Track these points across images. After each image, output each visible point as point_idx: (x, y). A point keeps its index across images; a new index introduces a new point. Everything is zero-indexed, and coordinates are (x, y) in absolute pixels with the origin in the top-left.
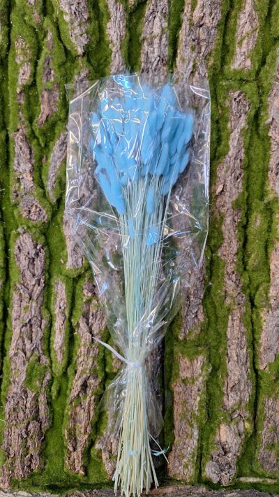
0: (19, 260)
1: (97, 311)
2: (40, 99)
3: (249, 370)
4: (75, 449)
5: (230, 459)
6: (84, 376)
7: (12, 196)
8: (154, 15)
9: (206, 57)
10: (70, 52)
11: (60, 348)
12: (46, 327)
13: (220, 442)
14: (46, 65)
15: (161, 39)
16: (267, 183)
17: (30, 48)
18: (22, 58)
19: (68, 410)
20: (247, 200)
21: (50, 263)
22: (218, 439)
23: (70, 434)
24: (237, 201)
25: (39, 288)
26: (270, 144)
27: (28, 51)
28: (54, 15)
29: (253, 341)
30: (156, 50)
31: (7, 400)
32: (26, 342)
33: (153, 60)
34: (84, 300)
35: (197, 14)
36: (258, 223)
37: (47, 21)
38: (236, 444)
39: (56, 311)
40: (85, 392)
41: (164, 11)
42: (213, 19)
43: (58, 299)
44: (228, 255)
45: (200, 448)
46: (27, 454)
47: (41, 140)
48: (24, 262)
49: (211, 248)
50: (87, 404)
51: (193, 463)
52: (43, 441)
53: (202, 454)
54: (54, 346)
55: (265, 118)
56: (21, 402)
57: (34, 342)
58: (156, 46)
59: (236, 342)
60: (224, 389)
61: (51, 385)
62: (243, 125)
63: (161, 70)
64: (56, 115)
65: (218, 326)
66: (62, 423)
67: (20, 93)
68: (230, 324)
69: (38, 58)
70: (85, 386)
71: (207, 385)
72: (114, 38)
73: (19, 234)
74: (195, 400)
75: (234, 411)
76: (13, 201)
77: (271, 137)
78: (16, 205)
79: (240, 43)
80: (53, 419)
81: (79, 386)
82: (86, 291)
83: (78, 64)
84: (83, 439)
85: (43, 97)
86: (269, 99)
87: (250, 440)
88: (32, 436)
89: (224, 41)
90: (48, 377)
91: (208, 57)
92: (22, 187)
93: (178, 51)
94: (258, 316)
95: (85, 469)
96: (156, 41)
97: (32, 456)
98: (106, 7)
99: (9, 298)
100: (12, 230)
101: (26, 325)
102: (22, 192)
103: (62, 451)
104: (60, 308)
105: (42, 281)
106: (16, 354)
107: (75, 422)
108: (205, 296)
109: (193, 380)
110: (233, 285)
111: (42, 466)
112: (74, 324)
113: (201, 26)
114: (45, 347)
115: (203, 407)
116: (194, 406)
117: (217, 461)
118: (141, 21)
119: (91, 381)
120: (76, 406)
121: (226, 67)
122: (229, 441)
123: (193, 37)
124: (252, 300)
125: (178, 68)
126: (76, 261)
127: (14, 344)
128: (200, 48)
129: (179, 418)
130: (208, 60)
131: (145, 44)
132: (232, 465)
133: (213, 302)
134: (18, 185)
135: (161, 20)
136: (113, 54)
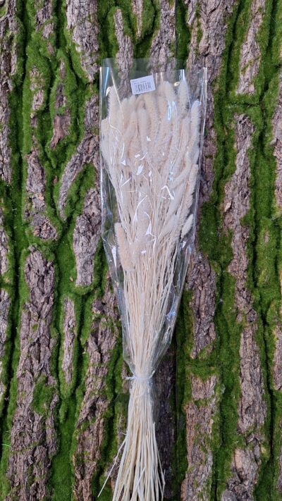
0: (28, 278)
1: (106, 330)
2: (53, 123)
3: (263, 390)
4: (83, 477)
5: (246, 488)
6: (93, 397)
7: (24, 215)
8: (159, 47)
9: (211, 84)
10: (81, 80)
11: (69, 368)
12: (54, 347)
13: (235, 469)
14: (59, 91)
15: (166, 68)
16: (274, 200)
17: (44, 77)
18: (36, 86)
19: (76, 434)
20: (255, 217)
21: (60, 281)
23: (77, 460)
24: (245, 217)
25: (48, 306)
26: (276, 163)
27: (42, 80)
28: (67, 48)
29: (266, 361)
31: (13, 424)
32: (34, 362)
34: (93, 318)
35: (203, 44)
36: (267, 240)
37: (60, 53)
38: (253, 471)
39: (65, 330)
40: (94, 415)
41: (169, 43)
42: (218, 49)
43: (67, 317)
44: (238, 271)
45: (215, 475)
46: (33, 482)
47: (53, 161)
48: (34, 280)
49: (220, 264)
50: (95, 427)
52: (49, 468)
53: (217, 482)
54: (62, 366)
55: (270, 139)
56: (27, 426)
57: (42, 362)
59: (250, 360)
60: (239, 411)
61: (59, 408)
62: (248, 145)
64: (68, 138)
65: (231, 345)
66: (70, 449)
67: (34, 118)
68: (242, 342)
69: (51, 86)
70: (93, 409)
72: (123, 67)
73: (29, 252)
74: (208, 423)
75: (249, 435)
76: (24, 220)
77: (276, 157)
78: (27, 224)
79: (244, 70)
80: (61, 444)
81: (87, 408)
82: (95, 308)
83: (88, 91)
84: (91, 466)
85: (55, 121)
86: (273, 121)
87: (267, 467)
88: (38, 462)
89: (228, 69)
90: (56, 399)
91: (214, 83)
92: (34, 206)
94: (270, 334)
96: (162, 69)
97: (37, 484)
98: (115, 39)
99: (17, 317)
100: (22, 248)
101: (34, 344)
102: (33, 211)
103: (70, 480)
104: (69, 326)
105: (51, 299)
106: (23, 375)
107: (83, 447)
108: (216, 313)
109: (206, 401)
110: (245, 302)
111: (49, 496)
112: (83, 343)
113: (206, 55)
114: (53, 368)
117: (234, 490)
118: (148, 51)
120: (84, 430)
121: (231, 92)
122: (244, 468)
123: (199, 65)
124: (263, 317)
126: (86, 278)
127: (22, 364)
129: (193, 443)
130: (214, 86)
132: (249, 493)
133: (225, 320)
134: (29, 205)
135: (166, 51)
136: (122, 81)
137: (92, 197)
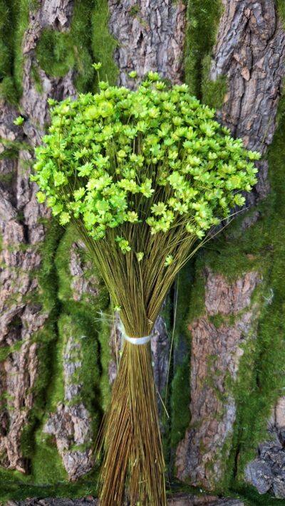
22: (273, 422)
51: (223, 460)
71: (259, 327)
95: (27, 463)
115: (249, 367)
116: (231, 366)
119: (28, 317)
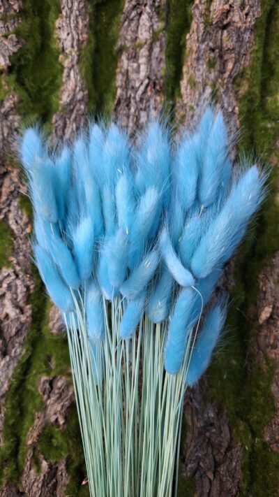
8: (139, 11)
9: (234, 80)
15: (151, 50)
30: (143, 68)
33: (137, 85)
35: (218, 6)
41: (157, 4)
42: (247, 15)
49: (250, 426)
58: (142, 60)
63: (152, 101)
72: (68, 44)
89: (266, 56)
91: (238, 80)
93: (185, 69)
96: (144, 52)
113: (225, 27)
118: (117, 19)
121: (269, 99)
123: (211, 44)
125: (185, 97)
128: (224, 63)
130: (239, 85)
131: (124, 57)
135: (151, 18)
136: (66, 71)
137: (5, 285)
